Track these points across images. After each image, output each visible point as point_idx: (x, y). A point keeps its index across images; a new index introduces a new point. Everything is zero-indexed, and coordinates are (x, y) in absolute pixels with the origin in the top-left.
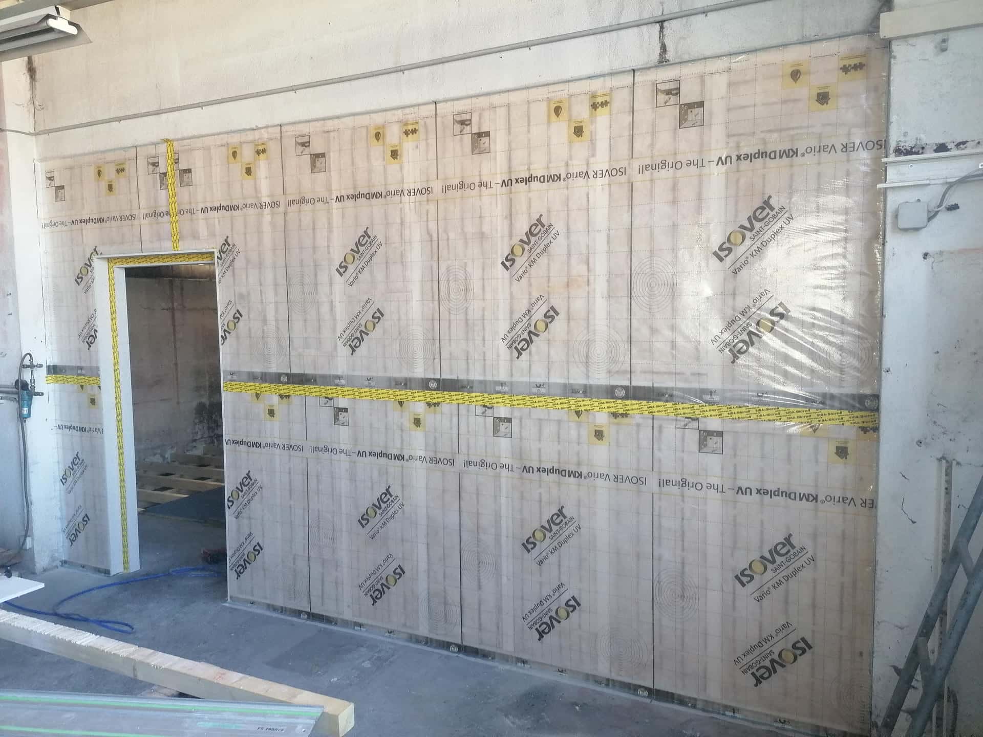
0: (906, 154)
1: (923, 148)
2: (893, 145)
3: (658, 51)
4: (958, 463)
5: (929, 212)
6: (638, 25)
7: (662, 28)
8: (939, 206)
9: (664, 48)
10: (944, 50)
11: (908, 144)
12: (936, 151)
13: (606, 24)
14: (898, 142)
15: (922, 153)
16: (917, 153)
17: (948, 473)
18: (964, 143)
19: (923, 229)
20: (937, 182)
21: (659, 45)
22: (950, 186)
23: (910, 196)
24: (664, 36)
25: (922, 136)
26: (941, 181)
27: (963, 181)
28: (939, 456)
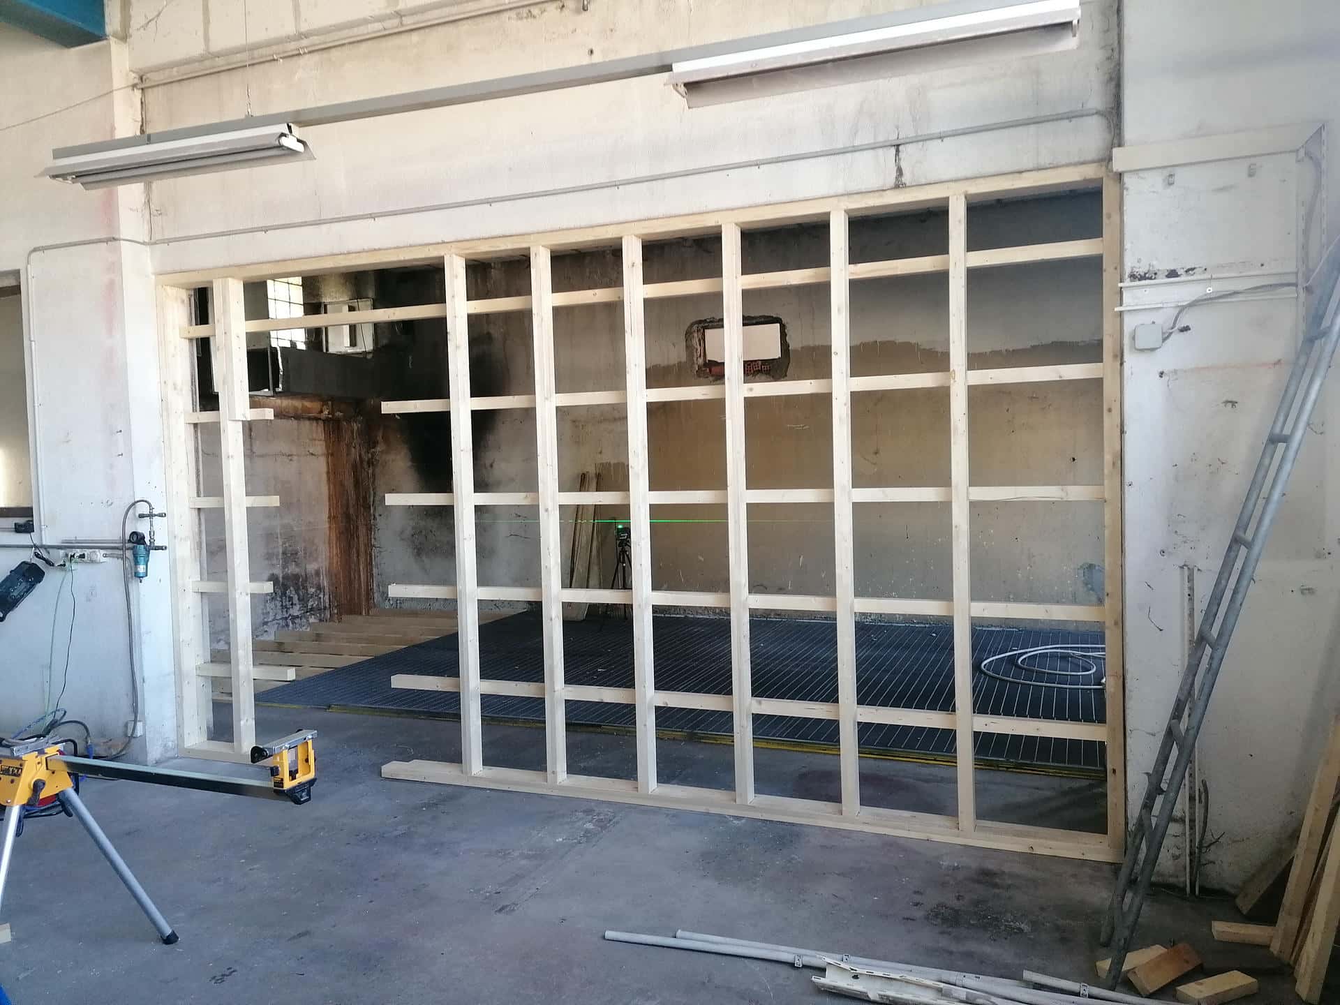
0: (1139, 280)
1: (1156, 274)
2: (1128, 271)
3: (894, 174)
4: (1199, 570)
5: (1163, 333)
6: (873, 147)
7: (898, 151)
8: (1172, 328)
9: (900, 171)
10: (1171, 184)
11: (1141, 270)
12: (1168, 276)
13: (840, 146)
14: (1132, 268)
15: (1155, 278)
16: (1151, 278)
17: (1191, 579)
18: (1193, 269)
19: (1158, 350)
20: (1169, 305)
21: (896, 168)
22: (1182, 309)
23: (1146, 318)
24: (900, 159)
25: (1155, 263)
26: (1173, 305)
27: (1193, 304)
28: (1182, 564)
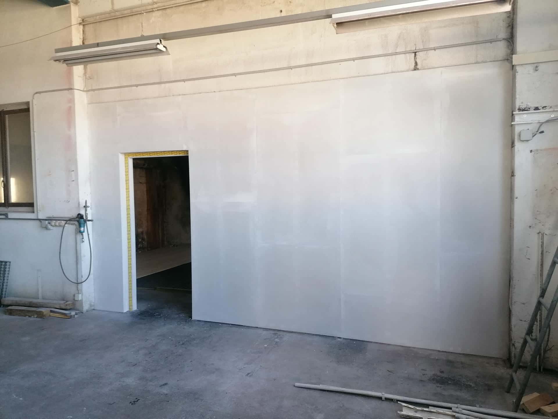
0: (522, 111)
1: (529, 108)
2: (517, 107)
3: (414, 64)
4: (546, 234)
5: (533, 134)
6: (405, 53)
7: (415, 55)
8: (537, 132)
9: (416, 64)
10: (537, 70)
11: (523, 107)
12: (534, 110)
13: (390, 52)
14: (519, 106)
15: (529, 111)
16: (527, 110)
17: (542, 238)
18: (545, 107)
19: (530, 141)
21: (414, 62)
22: (541, 124)
23: (525, 127)
24: (416, 58)
25: (529, 104)
26: (536, 122)
28: (538, 232)
